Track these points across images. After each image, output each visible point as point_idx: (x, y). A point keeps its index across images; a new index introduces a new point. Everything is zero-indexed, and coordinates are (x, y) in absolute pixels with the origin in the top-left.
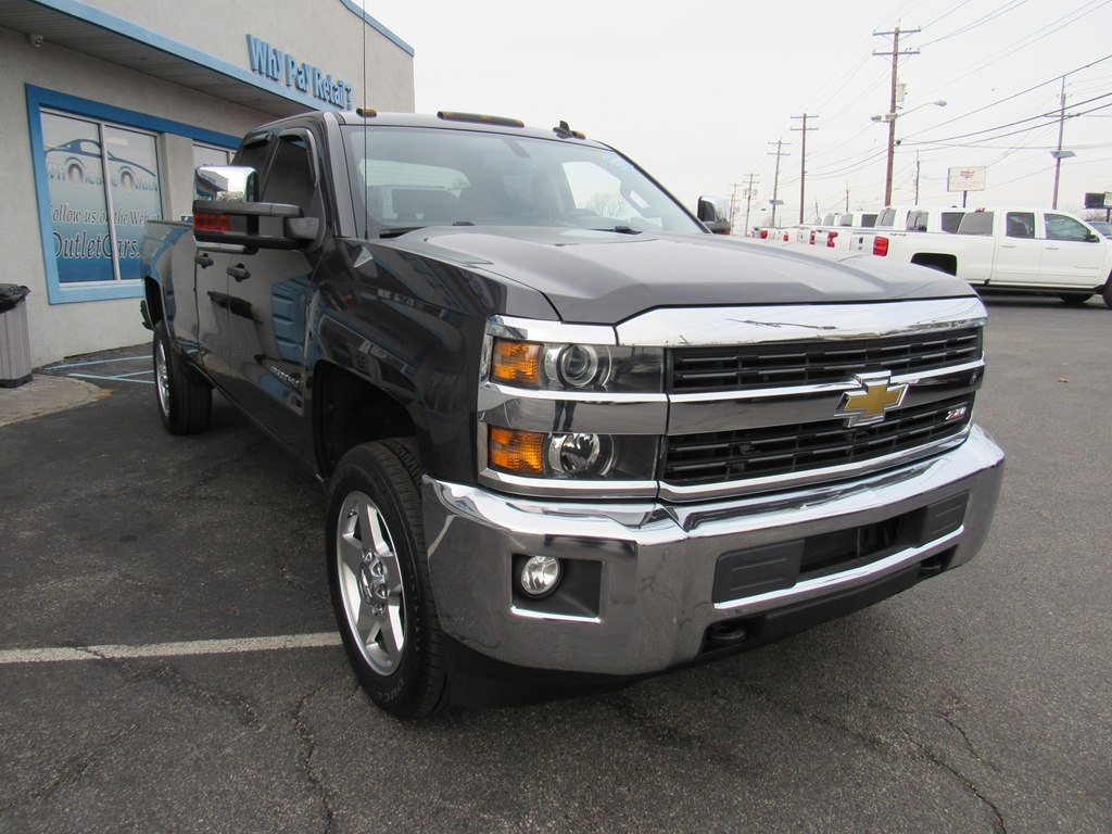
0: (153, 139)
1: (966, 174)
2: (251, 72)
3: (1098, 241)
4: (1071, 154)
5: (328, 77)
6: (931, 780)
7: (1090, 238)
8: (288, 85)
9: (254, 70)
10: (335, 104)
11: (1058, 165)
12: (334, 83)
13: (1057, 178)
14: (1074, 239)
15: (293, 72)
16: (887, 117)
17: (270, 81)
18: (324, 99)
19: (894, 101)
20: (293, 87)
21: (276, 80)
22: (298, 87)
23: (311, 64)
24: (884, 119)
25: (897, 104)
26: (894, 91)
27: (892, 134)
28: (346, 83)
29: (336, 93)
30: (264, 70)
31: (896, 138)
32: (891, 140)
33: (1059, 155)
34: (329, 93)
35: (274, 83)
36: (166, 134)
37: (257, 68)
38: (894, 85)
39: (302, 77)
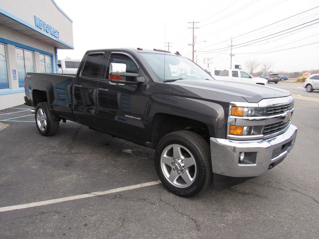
0: (4, 45)
1: (208, 59)
2: (35, 26)
3: (252, 78)
4: (234, 55)
5: (53, 28)
6: (297, 194)
7: (250, 77)
8: (44, 31)
9: (36, 26)
10: (55, 36)
11: (231, 58)
12: (55, 31)
13: (231, 61)
14: (247, 77)
15: (45, 27)
16: (192, 44)
17: (40, 29)
18: (53, 35)
19: (193, 40)
20: (45, 31)
21: (41, 29)
22: (47, 32)
23: (50, 25)
24: (191, 45)
25: (194, 41)
26: (193, 38)
27: (193, 49)
28: (58, 30)
29: (56, 33)
30: (39, 26)
31: (194, 50)
32: (193, 51)
33: (231, 55)
34: (54, 33)
35: (40, 30)
36: (8, 44)
37: (37, 26)
38: (193, 36)
39: (47, 28)
